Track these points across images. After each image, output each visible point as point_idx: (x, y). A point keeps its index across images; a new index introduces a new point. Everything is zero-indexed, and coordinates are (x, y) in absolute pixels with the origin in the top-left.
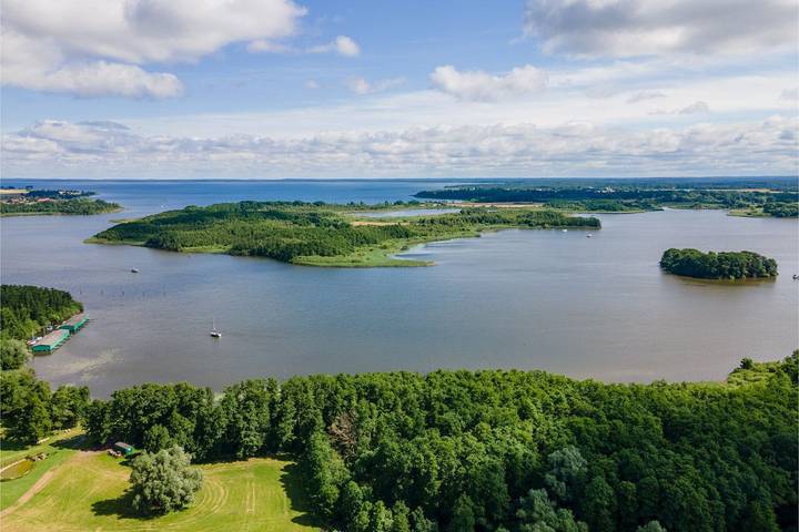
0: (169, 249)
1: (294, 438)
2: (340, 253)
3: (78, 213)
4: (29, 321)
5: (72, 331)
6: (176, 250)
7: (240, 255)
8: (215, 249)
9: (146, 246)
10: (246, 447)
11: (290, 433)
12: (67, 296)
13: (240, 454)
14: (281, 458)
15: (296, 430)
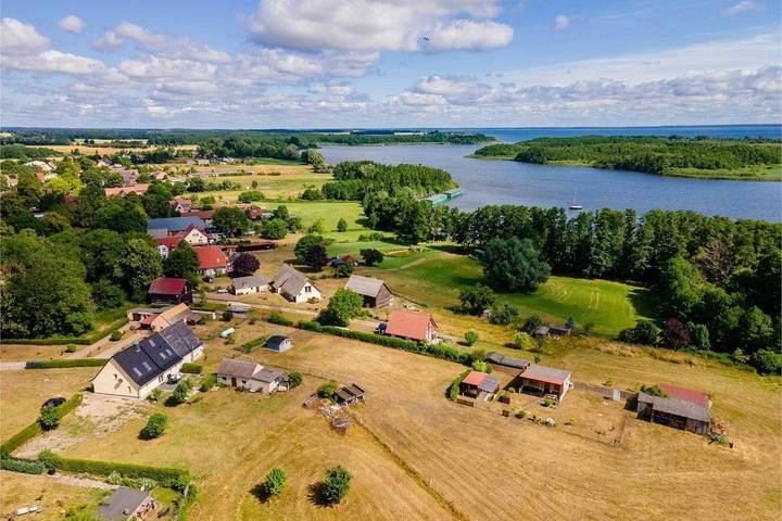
0: (535, 162)
1: (648, 266)
2: (724, 167)
3: (463, 143)
4: (419, 185)
5: (449, 197)
6: (542, 163)
7: (604, 168)
8: (579, 163)
9: (515, 160)
10: (595, 266)
11: (644, 260)
12: (448, 177)
13: (587, 271)
14: (629, 284)
15: (652, 260)
